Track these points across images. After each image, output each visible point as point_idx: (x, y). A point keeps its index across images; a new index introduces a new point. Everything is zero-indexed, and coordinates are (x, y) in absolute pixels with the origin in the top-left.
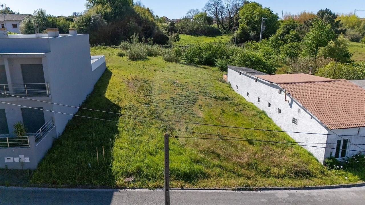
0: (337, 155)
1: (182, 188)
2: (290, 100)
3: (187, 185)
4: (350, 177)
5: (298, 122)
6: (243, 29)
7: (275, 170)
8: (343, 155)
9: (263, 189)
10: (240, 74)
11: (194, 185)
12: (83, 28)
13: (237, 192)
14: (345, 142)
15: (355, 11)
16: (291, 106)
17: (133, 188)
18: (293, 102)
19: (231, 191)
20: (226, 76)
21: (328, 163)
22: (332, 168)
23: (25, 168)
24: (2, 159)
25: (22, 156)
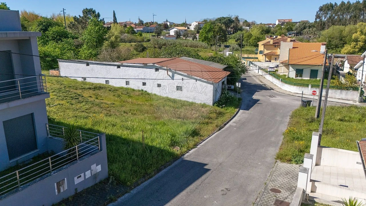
2: (171, 74)
5: (183, 88)
10: (88, 64)
16: (173, 78)
17: (187, 152)
18: (175, 74)
20: (56, 71)
23: (98, 181)
24: (71, 182)
25: (93, 167)
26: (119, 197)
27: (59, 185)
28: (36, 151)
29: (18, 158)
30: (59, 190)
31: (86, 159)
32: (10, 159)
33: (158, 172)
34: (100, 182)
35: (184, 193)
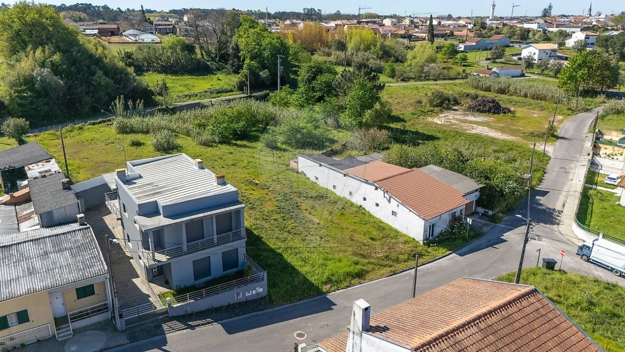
0: (429, 237)
1: (360, 283)
2: (388, 197)
3: (362, 281)
4: (442, 251)
5: (397, 214)
6: (250, 68)
7: (401, 257)
8: (432, 235)
9: (403, 272)
10: (321, 165)
11: (365, 280)
12: (26, 95)
13: (390, 277)
14: (433, 225)
15: (360, 9)
16: (389, 201)
17: (335, 291)
18: (392, 199)
19: (386, 278)
20: (296, 164)
21: (426, 243)
22: (429, 246)
23: (260, 297)
24: (244, 294)
25: (258, 289)
26: (266, 309)
27: (238, 295)
28: (238, 268)
29: (228, 272)
30: (237, 298)
31: (254, 284)
32: (223, 271)
33: (299, 301)
34: (261, 298)
35: (300, 318)
